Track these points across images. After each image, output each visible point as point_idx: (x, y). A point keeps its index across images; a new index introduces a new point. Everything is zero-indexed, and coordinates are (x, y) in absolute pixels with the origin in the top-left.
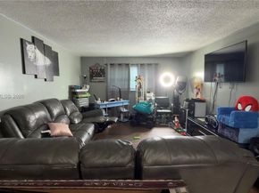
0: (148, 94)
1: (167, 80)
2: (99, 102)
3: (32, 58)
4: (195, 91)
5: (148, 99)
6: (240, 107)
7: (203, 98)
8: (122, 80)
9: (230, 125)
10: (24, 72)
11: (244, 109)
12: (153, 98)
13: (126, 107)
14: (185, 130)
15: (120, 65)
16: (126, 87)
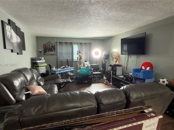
0: (85, 63)
1: (97, 53)
2: (54, 69)
3: (10, 36)
4: (115, 60)
5: (86, 66)
6: (143, 68)
7: (120, 64)
8: (67, 53)
9: (140, 78)
10: (5, 48)
11: (146, 69)
12: (89, 65)
13: (72, 72)
14: (111, 83)
15: (66, 43)
16: (71, 58)
